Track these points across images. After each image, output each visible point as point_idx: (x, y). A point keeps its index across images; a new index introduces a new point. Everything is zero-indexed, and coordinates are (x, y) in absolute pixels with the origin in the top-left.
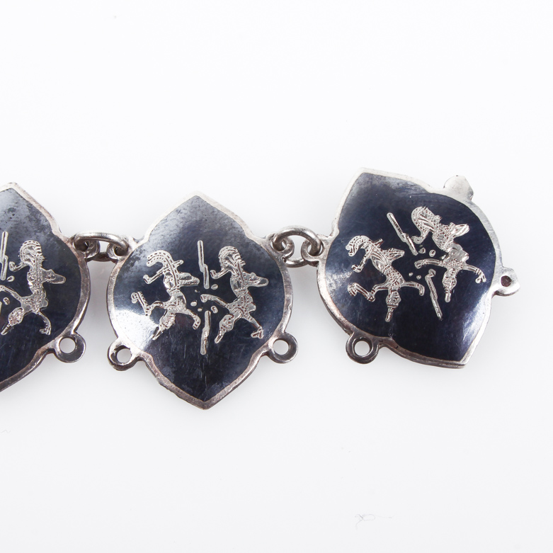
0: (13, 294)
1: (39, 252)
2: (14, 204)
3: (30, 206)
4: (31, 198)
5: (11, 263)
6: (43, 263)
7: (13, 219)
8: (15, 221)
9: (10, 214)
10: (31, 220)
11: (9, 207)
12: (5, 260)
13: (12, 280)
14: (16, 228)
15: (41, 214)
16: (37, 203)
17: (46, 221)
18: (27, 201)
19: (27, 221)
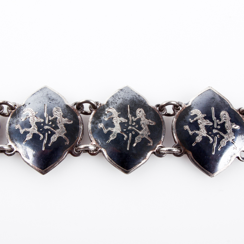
0: (221, 133)
1: (228, 116)
2: (213, 96)
3: (220, 97)
4: (219, 93)
5: (217, 120)
6: (230, 120)
7: (215, 102)
8: (215, 103)
9: (213, 100)
10: (222, 102)
11: (212, 97)
12: (215, 119)
13: (219, 128)
14: (217, 106)
15: (225, 100)
16: (222, 95)
17: (227, 103)
18: (218, 95)
19: (220, 103)
